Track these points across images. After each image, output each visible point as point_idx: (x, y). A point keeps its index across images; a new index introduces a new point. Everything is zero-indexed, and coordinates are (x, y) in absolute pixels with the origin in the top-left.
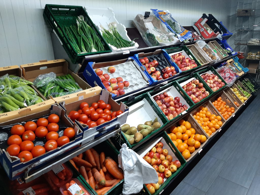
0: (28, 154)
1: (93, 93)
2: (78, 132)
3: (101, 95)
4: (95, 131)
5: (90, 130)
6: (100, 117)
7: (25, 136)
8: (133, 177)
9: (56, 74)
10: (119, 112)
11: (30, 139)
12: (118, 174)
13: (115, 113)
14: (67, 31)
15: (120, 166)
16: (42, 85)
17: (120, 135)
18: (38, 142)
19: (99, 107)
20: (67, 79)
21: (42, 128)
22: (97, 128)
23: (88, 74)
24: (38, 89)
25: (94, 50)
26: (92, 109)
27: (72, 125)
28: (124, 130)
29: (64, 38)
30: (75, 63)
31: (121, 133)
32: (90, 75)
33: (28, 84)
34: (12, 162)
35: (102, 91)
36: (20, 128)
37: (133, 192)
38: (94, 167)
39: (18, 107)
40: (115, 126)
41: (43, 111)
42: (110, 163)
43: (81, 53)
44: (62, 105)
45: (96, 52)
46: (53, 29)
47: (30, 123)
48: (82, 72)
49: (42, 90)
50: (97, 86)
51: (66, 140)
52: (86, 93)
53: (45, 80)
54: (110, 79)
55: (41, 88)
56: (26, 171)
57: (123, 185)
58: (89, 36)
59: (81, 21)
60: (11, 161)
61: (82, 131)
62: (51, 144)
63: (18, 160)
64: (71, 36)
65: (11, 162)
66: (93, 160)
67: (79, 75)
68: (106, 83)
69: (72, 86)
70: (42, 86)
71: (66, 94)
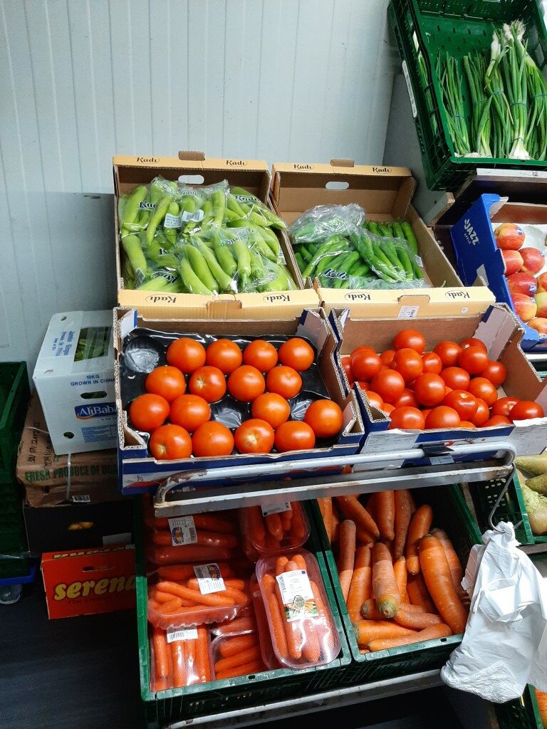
0: (180, 440)
1: (459, 306)
2: (348, 428)
3: (485, 322)
4: (413, 443)
5: (395, 435)
6: (448, 402)
7: (198, 379)
8: (496, 647)
9: (367, 212)
10: (530, 408)
11: (206, 396)
12: (450, 605)
13: (510, 405)
14: (447, 72)
15: (465, 583)
16: (313, 238)
17: (504, 481)
18: (230, 410)
19: (461, 362)
20: (394, 235)
21: (250, 371)
22: (422, 438)
23: (469, 236)
24: (297, 247)
25: (520, 153)
26: (433, 362)
27: (344, 394)
28: (531, 468)
29: (428, 93)
30: (436, 189)
31: (512, 480)
32: (474, 242)
33: (271, 223)
34: (125, 446)
35: (491, 308)
36: (194, 352)
37: (477, 691)
38: (382, 538)
39: (215, 286)
40: (495, 452)
41: (274, 320)
42: (439, 555)
43: (469, 155)
44: (336, 320)
45: (523, 161)
46: (403, 59)
47: (225, 345)
48: (449, 226)
49: (308, 255)
50: (481, 284)
51: (302, 439)
52: (431, 301)
53: (325, 224)
54: (541, 272)
55: (306, 245)
56: (162, 486)
57: (453, 653)
58: (520, 100)
59: (509, 42)
60: (122, 442)
61: (363, 429)
62: (256, 433)
63: (141, 448)
64: (455, 89)
65: (122, 448)
66: (389, 516)
67: (436, 232)
68: (522, 283)
69: (398, 262)
70: (310, 240)
71: (367, 284)
